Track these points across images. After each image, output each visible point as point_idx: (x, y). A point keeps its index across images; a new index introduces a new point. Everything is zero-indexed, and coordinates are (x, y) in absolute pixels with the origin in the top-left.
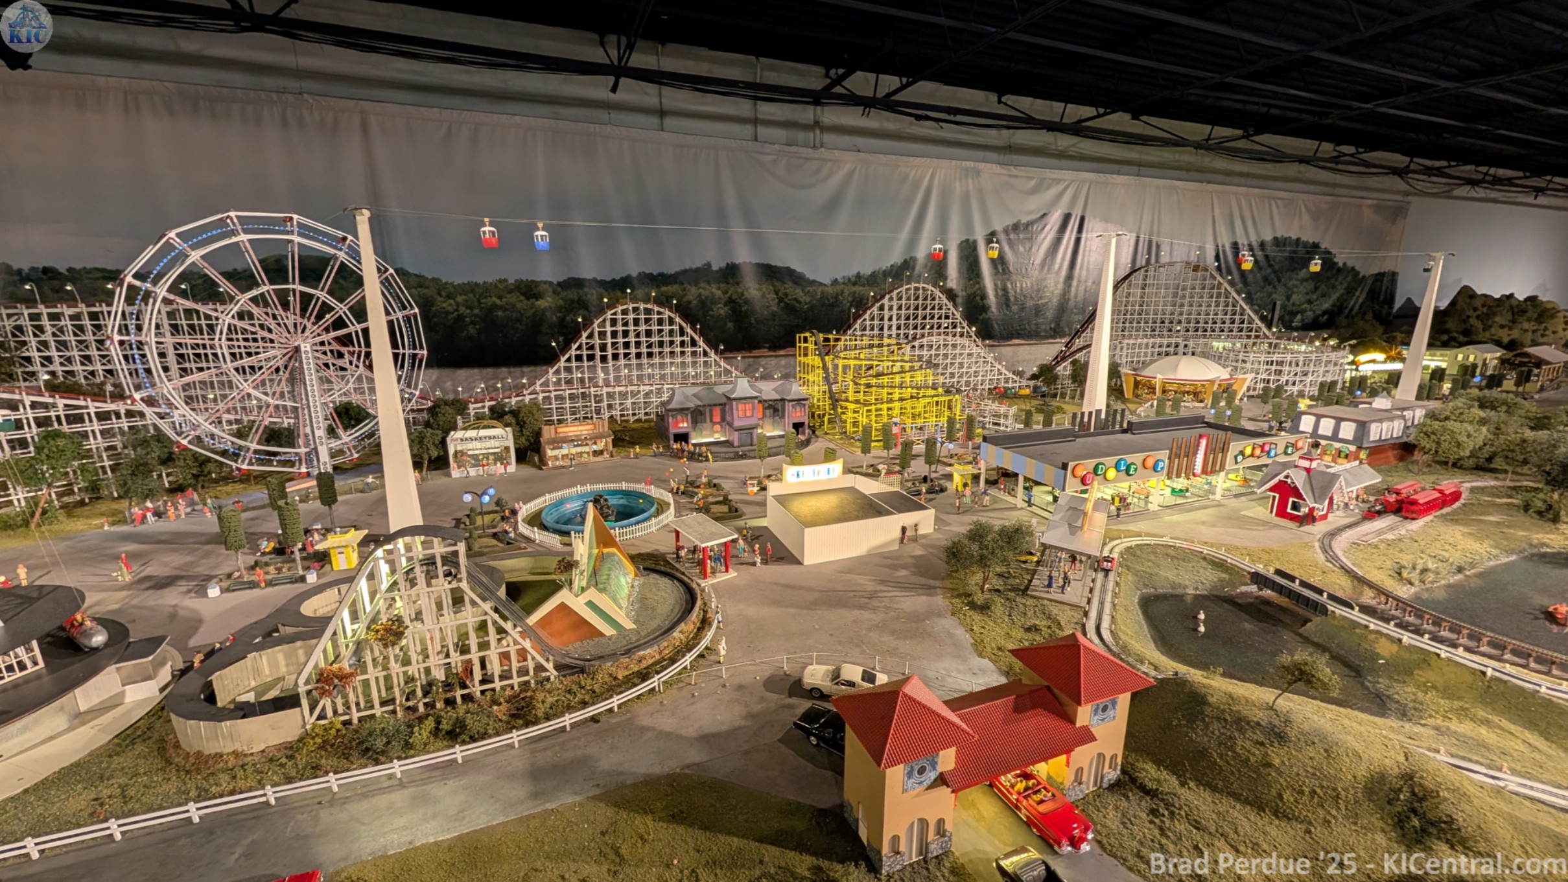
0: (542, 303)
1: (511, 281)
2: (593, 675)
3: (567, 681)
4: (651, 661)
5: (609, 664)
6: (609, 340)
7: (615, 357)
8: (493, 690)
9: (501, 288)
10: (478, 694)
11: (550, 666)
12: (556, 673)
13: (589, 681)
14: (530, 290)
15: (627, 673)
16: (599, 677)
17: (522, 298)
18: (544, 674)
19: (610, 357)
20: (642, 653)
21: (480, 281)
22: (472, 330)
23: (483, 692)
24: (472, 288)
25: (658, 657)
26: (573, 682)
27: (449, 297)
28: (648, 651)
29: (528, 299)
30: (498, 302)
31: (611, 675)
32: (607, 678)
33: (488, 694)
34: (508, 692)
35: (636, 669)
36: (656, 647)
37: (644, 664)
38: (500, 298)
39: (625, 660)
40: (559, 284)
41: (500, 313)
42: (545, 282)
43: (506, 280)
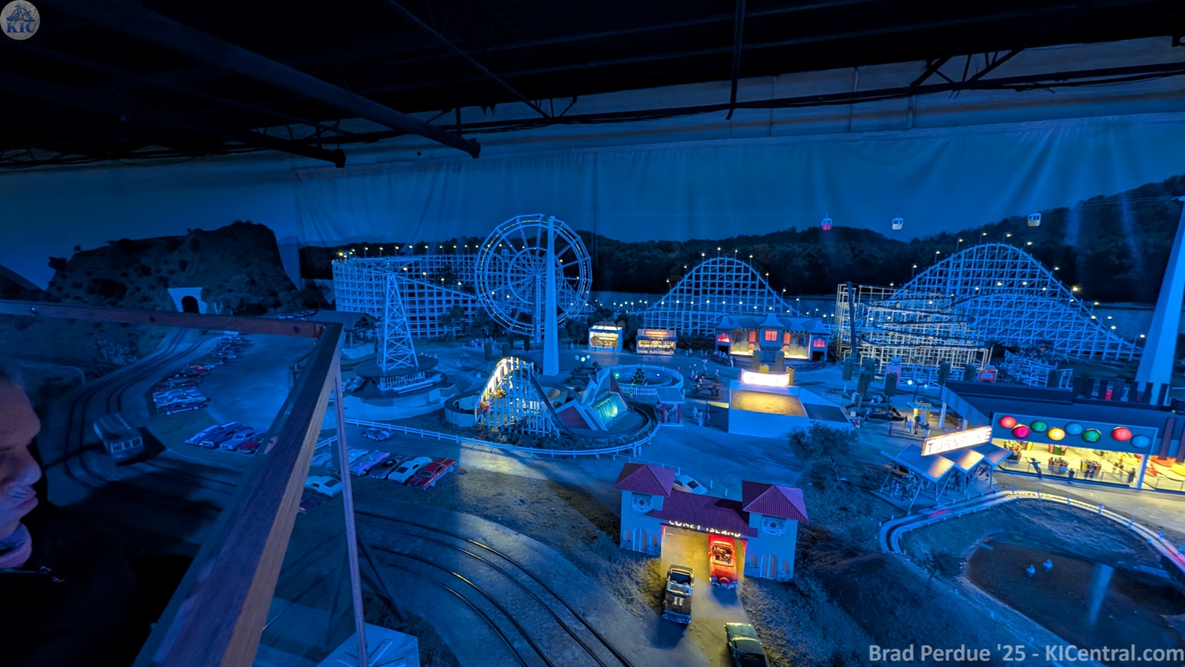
0: (673, 255)
1: (657, 241)
6: (701, 281)
7: (705, 292)
9: (650, 245)
14: (666, 247)
17: (661, 252)
19: (701, 292)
21: (639, 241)
22: (631, 271)
24: (634, 245)
27: (623, 251)
29: (664, 252)
30: (647, 253)
38: (649, 252)
40: (685, 243)
41: (648, 261)
42: (677, 242)
43: (653, 241)
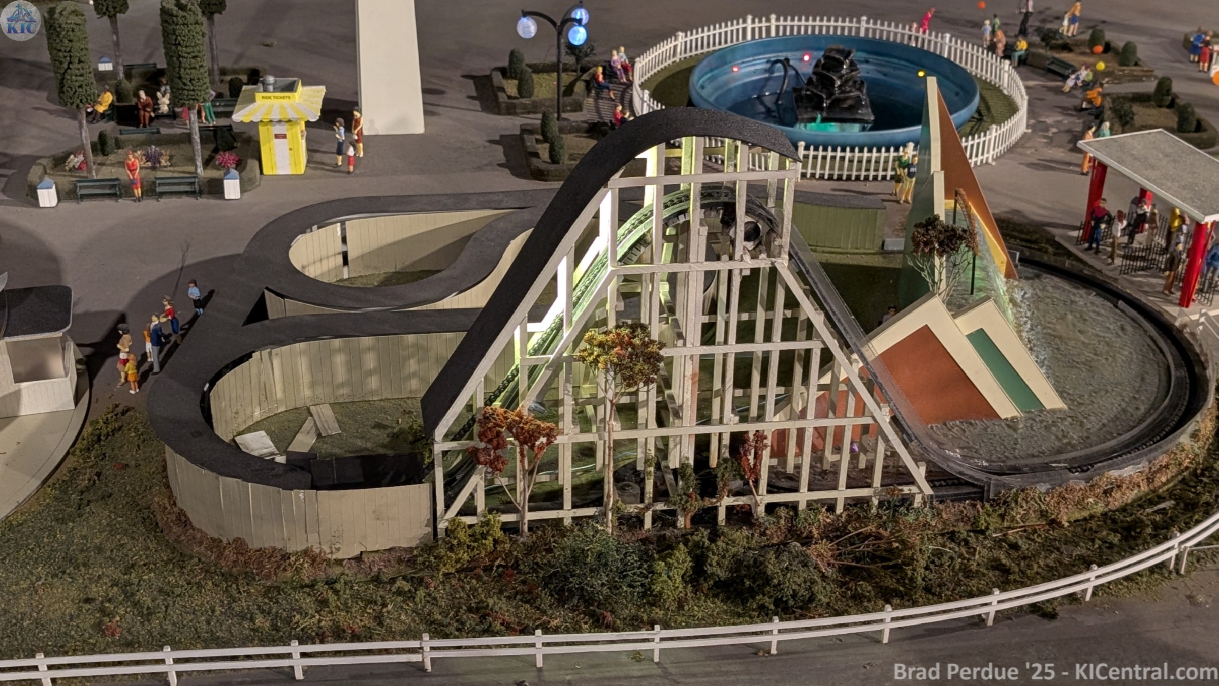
2: (1003, 505)
3: (950, 512)
4: (1131, 496)
5: (1042, 488)
8: (793, 506)
10: (761, 510)
11: (919, 472)
12: (928, 491)
13: (994, 520)
15: (1079, 515)
16: (1018, 513)
18: (906, 490)
20: (1114, 473)
23: (771, 508)
25: (1144, 488)
26: (963, 518)
28: (1128, 472)
31: (1043, 514)
32: (1033, 520)
33: (782, 512)
34: (824, 517)
35: (1100, 508)
36: (1143, 465)
37: (1118, 500)
39: (1077, 482)
